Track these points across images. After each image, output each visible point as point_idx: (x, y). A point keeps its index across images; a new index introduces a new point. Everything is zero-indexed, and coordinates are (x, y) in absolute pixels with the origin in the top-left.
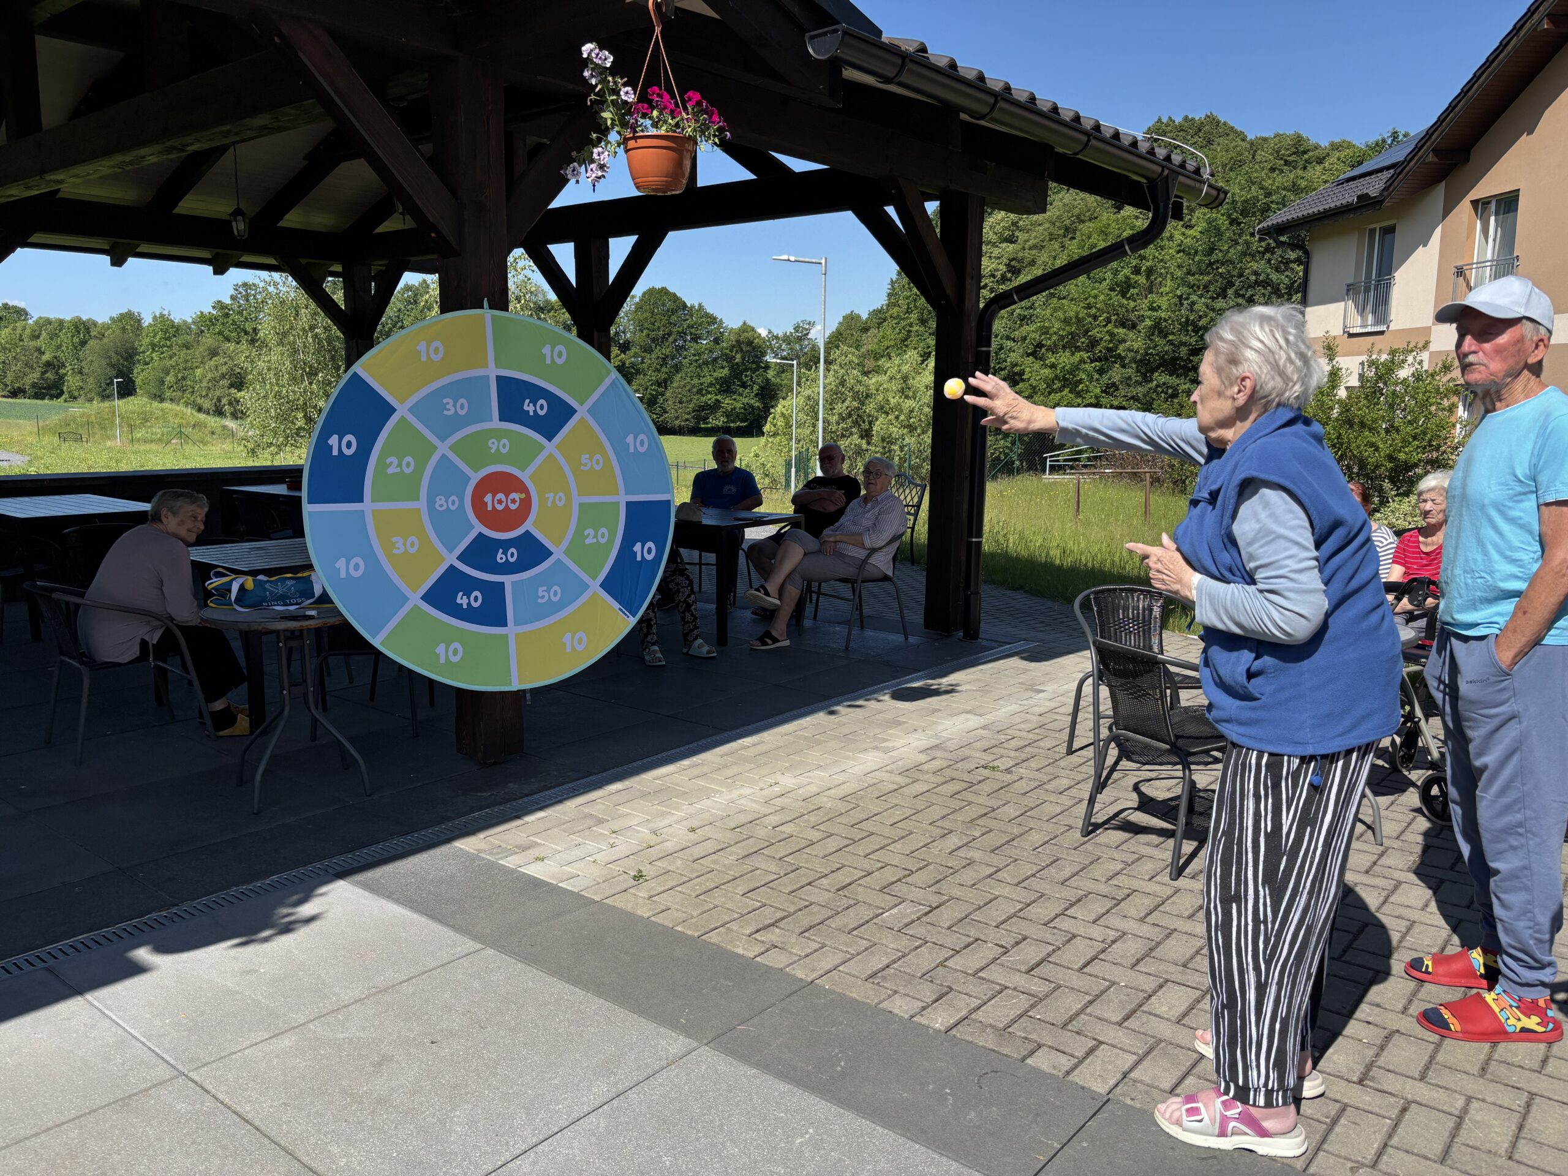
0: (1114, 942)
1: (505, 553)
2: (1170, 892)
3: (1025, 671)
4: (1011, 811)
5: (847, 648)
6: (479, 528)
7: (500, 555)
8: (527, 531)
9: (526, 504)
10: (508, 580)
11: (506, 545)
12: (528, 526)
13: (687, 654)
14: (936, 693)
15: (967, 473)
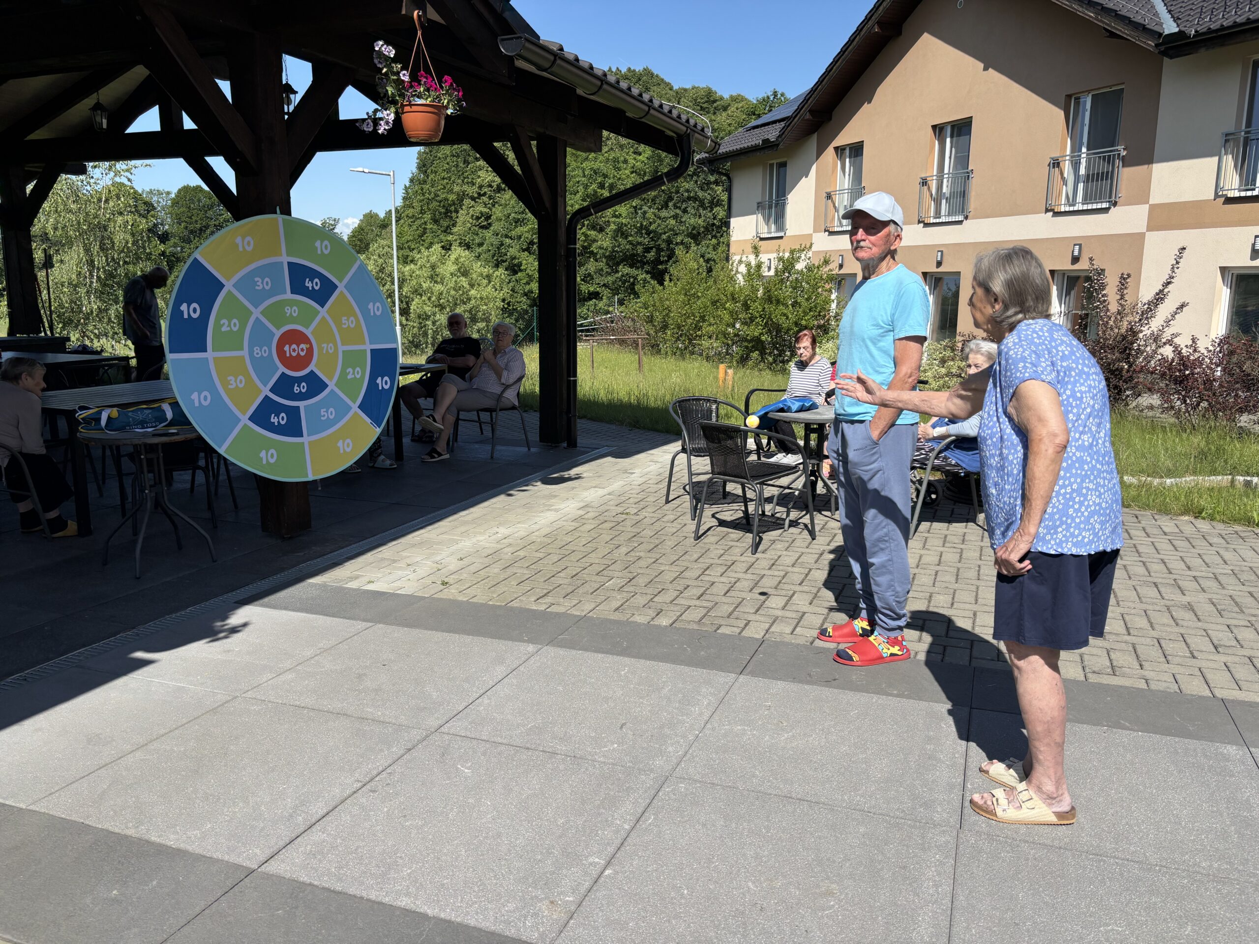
0: (735, 583)
1: (299, 386)
2: (754, 560)
3: (617, 463)
4: (648, 533)
5: (492, 457)
6: (282, 369)
7: (296, 388)
8: (312, 371)
9: (310, 351)
10: (301, 404)
11: (299, 380)
12: (312, 367)
13: (373, 467)
14: (570, 479)
15: (564, 333)
